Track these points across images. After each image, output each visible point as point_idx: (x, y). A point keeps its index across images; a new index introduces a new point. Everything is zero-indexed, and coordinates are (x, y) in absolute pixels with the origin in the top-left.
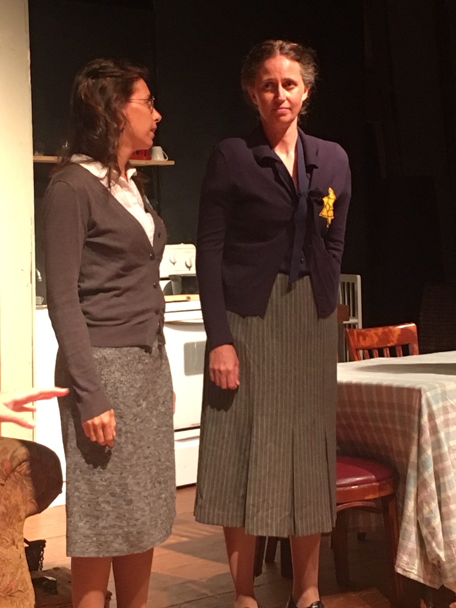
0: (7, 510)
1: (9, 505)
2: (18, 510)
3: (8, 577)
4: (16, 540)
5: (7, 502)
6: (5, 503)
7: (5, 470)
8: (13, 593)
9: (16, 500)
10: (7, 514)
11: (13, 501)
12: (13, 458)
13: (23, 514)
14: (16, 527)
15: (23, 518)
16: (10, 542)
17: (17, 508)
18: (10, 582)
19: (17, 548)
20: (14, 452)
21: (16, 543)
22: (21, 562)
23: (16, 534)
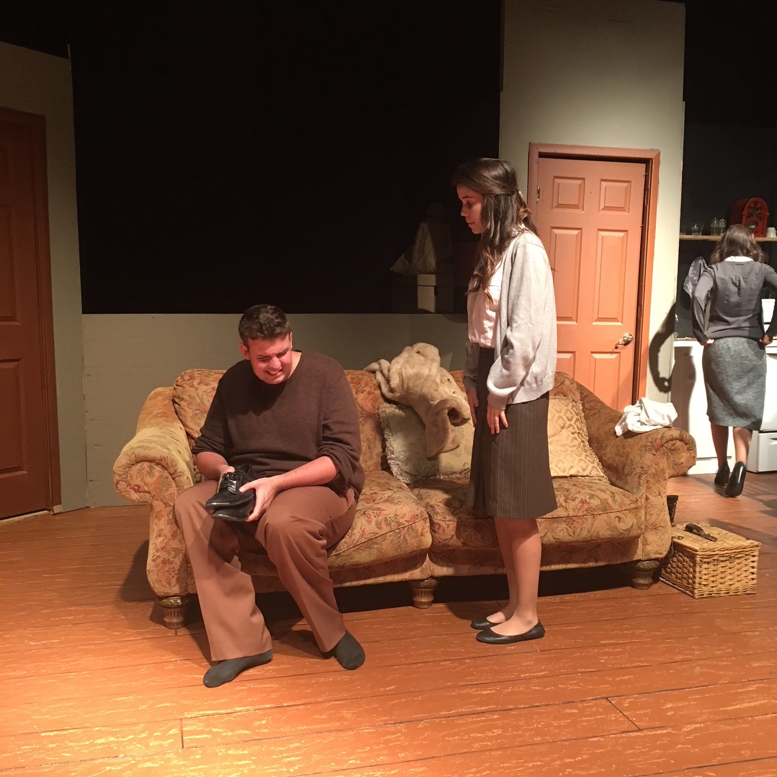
0: (657, 472)
1: (658, 469)
2: (664, 473)
3: (655, 516)
4: (661, 493)
5: (657, 466)
6: (655, 466)
7: (657, 445)
8: (657, 528)
9: (663, 466)
10: (656, 474)
11: (661, 466)
12: (662, 437)
13: (667, 475)
14: (662, 484)
15: (667, 478)
16: (657, 493)
17: (663, 471)
18: (655, 520)
19: (662, 498)
20: (664, 433)
21: (661, 494)
22: (664, 508)
23: (662, 488)
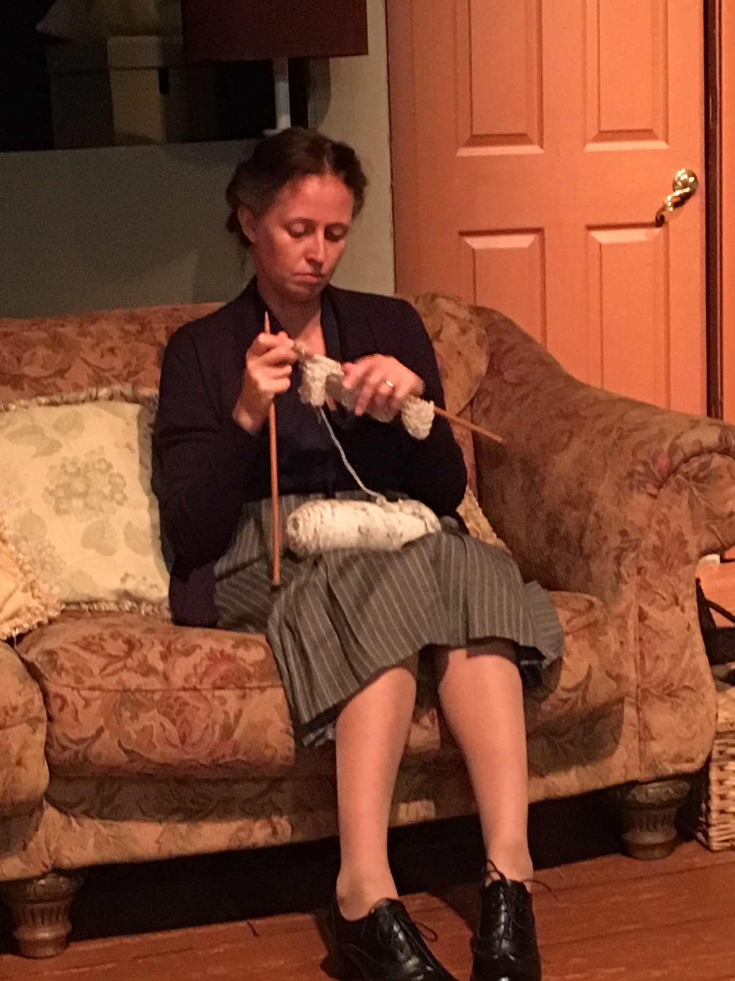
0: (663, 542)
1: (665, 532)
2: (684, 544)
3: (666, 662)
5: (663, 527)
6: (657, 528)
7: (659, 471)
8: (675, 691)
9: (680, 525)
10: (662, 550)
11: (673, 525)
12: (673, 449)
13: (692, 550)
14: (680, 573)
15: (694, 557)
16: (670, 599)
17: (681, 540)
18: (669, 671)
20: (677, 438)
21: (680, 602)
23: (681, 586)
